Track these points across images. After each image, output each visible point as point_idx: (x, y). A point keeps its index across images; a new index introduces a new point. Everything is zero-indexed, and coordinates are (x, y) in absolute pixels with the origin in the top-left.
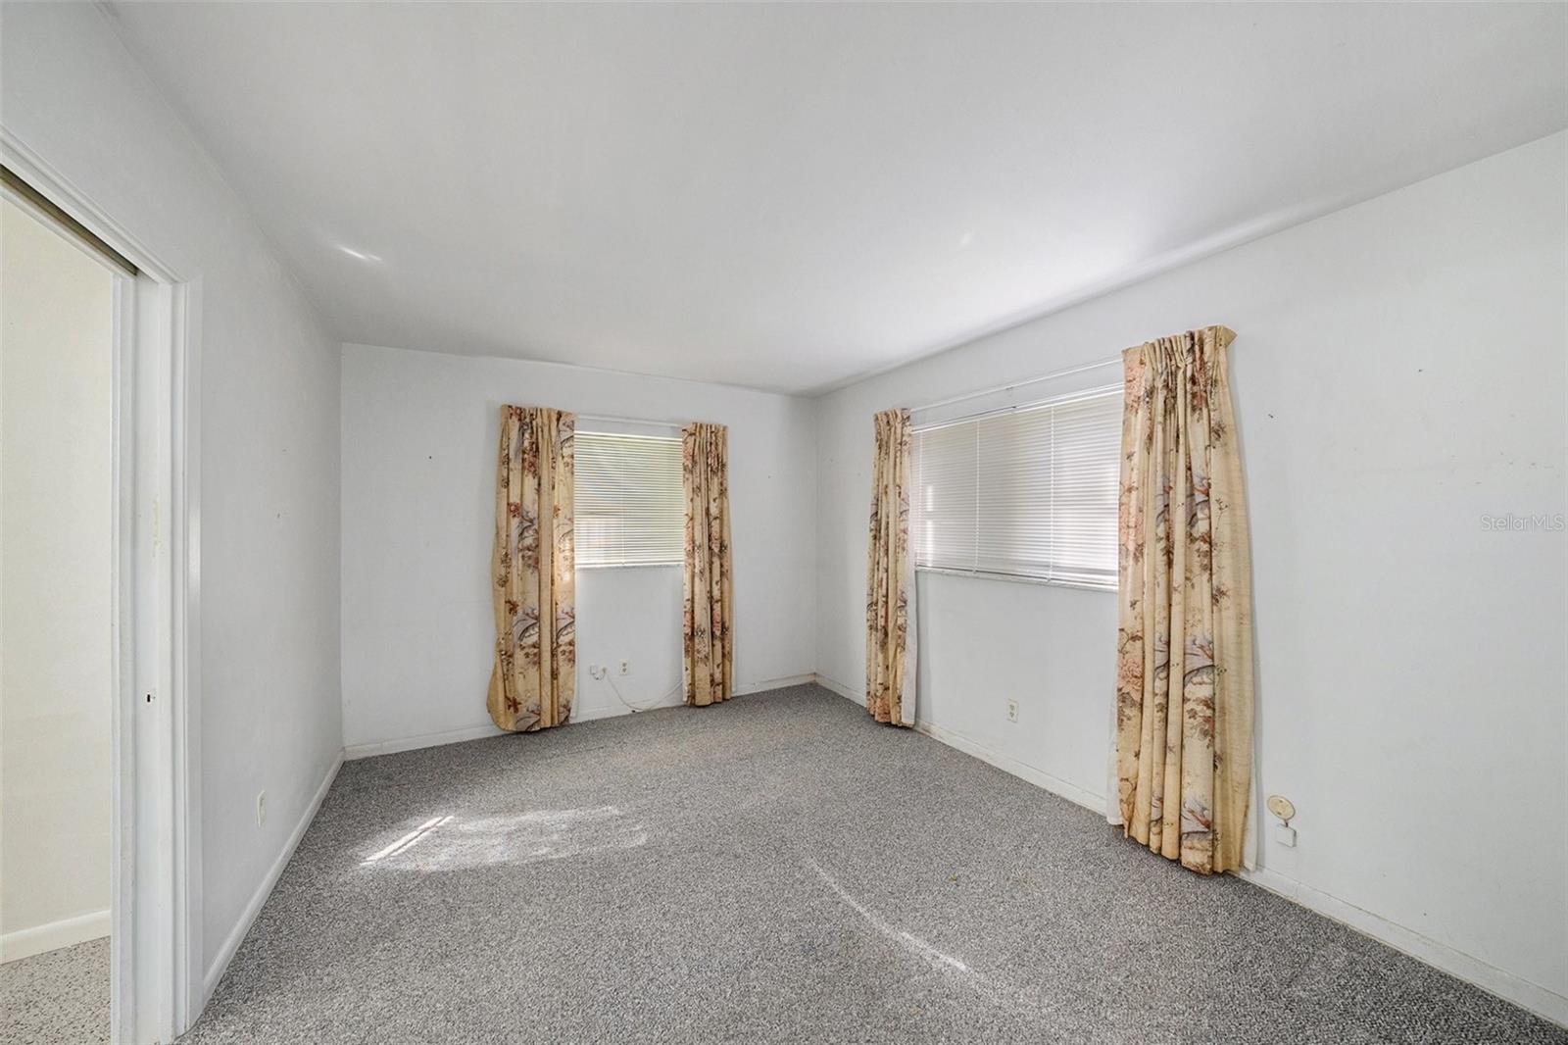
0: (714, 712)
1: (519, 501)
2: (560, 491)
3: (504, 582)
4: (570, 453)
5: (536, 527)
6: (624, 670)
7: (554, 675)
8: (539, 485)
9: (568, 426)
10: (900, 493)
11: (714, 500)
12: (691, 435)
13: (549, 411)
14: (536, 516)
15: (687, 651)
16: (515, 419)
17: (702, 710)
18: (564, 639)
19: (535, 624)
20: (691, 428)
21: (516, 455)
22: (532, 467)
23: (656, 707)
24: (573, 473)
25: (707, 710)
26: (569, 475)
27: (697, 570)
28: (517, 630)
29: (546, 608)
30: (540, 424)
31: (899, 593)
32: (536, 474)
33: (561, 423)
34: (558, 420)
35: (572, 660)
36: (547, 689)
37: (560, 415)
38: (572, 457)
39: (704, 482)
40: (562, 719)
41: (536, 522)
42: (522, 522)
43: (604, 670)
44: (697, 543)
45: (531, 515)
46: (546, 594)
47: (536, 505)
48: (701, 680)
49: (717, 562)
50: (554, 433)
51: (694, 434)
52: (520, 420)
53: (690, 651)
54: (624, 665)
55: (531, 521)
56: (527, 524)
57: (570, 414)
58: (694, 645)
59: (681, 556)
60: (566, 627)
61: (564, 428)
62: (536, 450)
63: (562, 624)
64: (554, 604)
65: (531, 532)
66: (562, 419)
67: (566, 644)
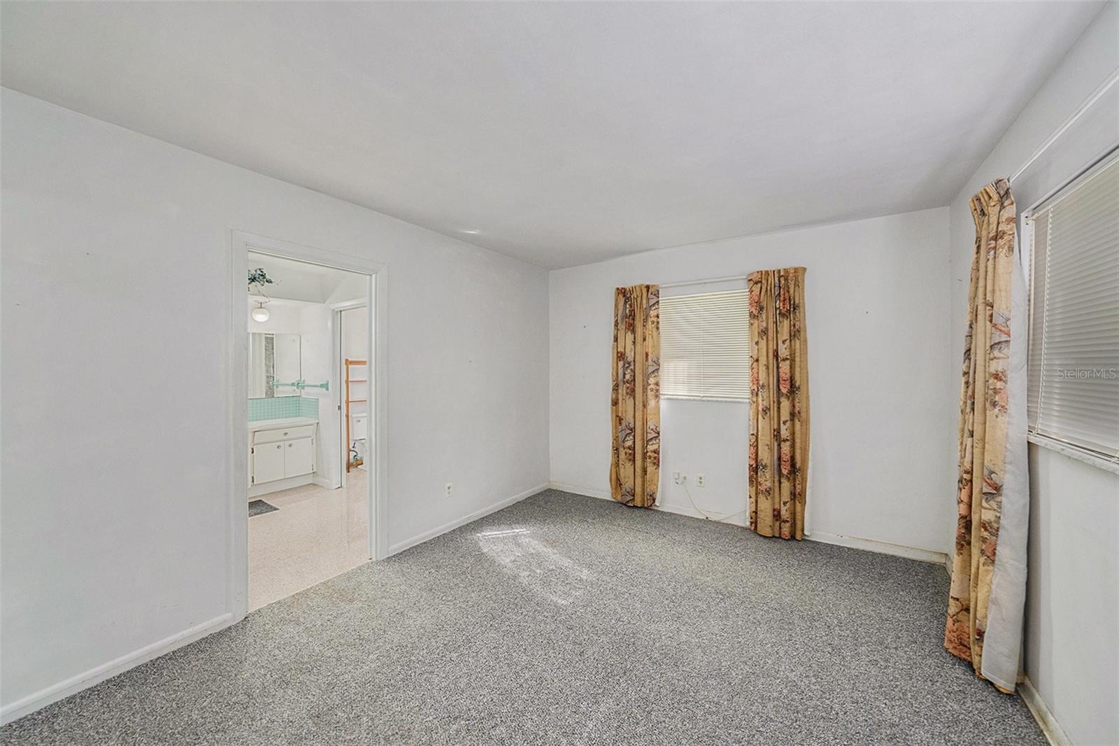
0: (771, 544)
1: (623, 350)
2: (649, 341)
3: (615, 403)
4: (656, 314)
5: (632, 367)
6: (701, 483)
7: (645, 471)
8: (635, 339)
9: (655, 295)
10: (991, 316)
11: (784, 342)
12: (756, 283)
13: (640, 286)
14: (632, 360)
15: (751, 481)
16: (621, 296)
17: (762, 539)
18: (651, 448)
19: (630, 433)
20: (756, 277)
21: (622, 319)
22: (631, 327)
23: (725, 521)
24: (658, 328)
25: (767, 541)
26: (655, 330)
27: (760, 409)
28: (621, 435)
29: (639, 424)
30: (635, 297)
31: (986, 472)
32: (633, 332)
33: (650, 293)
34: (648, 291)
35: (656, 463)
36: (639, 481)
37: (648, 287)
38: (658, 317)
39: (771, 326)
40: (649, 504)
41: (632, 364)
42: (624, 365)
43: (685, 478)
44: (761, 383)
45: (629, 360)
46: (639, 415)
47: (633, 352)
48: (762, 511)
49: (785, 404)
50: (644, 301)
51: (761, 282)
52: (624, 296)
53: (754, 480)
54: (701, 478)
55: (629, 363)
56: (627, 365)
57: (654, 286)
58: (757, 477)
59: (745, 395)
60: (651, 439)
61: (652, 296)
62: (632, 315)
63: (650, 436)
64: (645, 422)
65: (629, 371)
66: (650, 290)
67: (651, 451)
